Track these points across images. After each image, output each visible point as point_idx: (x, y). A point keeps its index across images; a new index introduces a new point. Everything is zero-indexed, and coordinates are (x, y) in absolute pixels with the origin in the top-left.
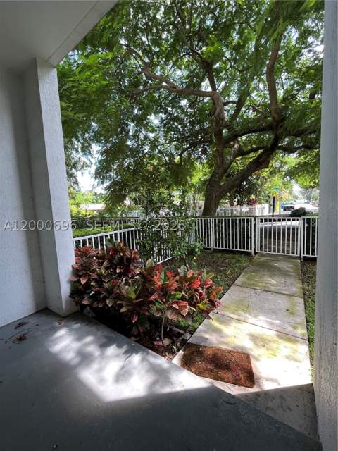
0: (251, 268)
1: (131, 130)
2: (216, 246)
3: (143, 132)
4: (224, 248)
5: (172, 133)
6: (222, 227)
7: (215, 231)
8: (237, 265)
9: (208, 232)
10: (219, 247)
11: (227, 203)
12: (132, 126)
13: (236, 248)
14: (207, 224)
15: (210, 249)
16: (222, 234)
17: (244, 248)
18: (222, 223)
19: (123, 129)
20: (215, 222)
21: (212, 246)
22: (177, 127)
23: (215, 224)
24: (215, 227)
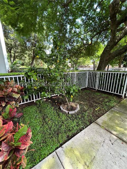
0: (117, 108)
1: (68, 29)
2: (99, 88)
3: (74, 29)
4: (104, 90)
5: (89, 27)
6: (104, 78)
7: (100, 79)
8: (107, 104)
9: (95, 80)
10: (101, 89)
11: (117, 66)
12: (68, 26)
13: (112, 91)
14: (95, 75)
15: (95, 89)
16: (104, 82)
17: (117, 92)
18: (105, 75)
19: (65, 29)
20: (100, 74)
21: (97, 88)
22: (91, 23)
23: (100, 76)
24: (100, 77)
